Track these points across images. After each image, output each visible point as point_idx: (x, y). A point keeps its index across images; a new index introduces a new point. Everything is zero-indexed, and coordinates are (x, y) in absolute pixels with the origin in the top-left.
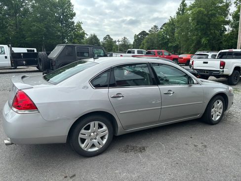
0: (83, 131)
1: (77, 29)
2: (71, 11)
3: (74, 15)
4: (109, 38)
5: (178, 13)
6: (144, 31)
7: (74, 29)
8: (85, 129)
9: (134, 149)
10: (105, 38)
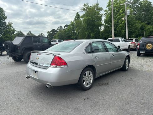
0: (84, 76)
1: (9, 27)
2: (3, 15)
3: (6, 17)
4: (31, 33)
5: (75, 19)
6: (54, 29)
7: (6, 27)
8: (84, 75)
9: (103, 84)
10: (28, 34)
